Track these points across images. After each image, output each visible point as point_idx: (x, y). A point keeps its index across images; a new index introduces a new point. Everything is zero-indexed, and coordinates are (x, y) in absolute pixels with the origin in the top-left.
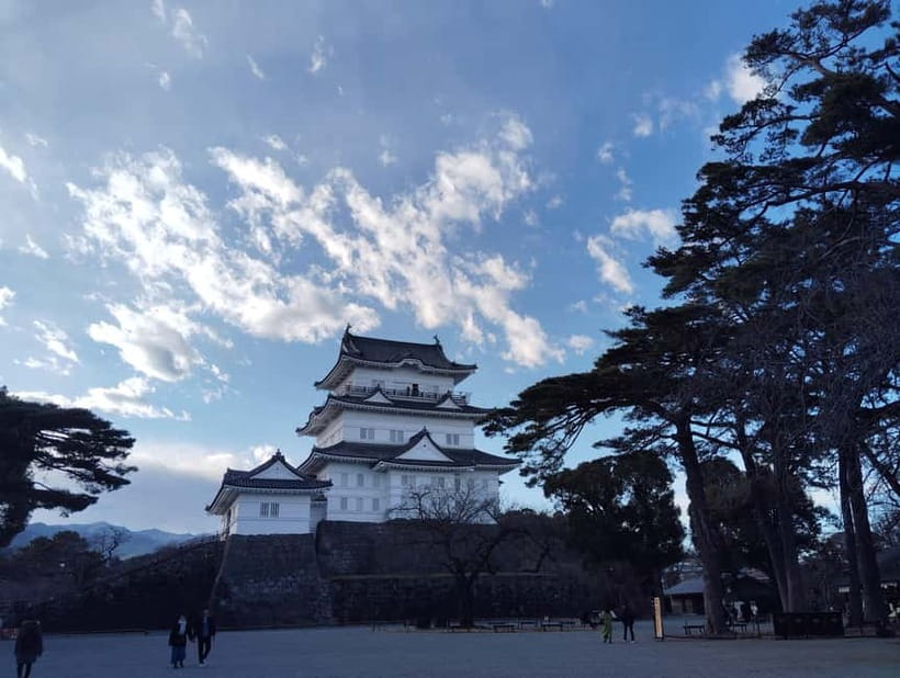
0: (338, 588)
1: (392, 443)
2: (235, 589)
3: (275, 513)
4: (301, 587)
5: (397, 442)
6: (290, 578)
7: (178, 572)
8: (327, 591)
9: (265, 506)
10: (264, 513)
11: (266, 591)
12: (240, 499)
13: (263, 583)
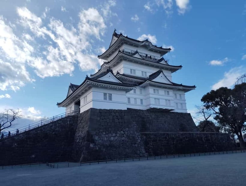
0: (145, 137)
1: (143, 77)
2: (96, 138)
3: (110, 99)
4: (128, 137)
5: (144, 76)
6: (122, 132)
7: (54, 131)
8: (140, 139)
9: (105, 94)
10: (105, 99)
11: (112, 138)
12: (93, 89)
13: (110, 135)
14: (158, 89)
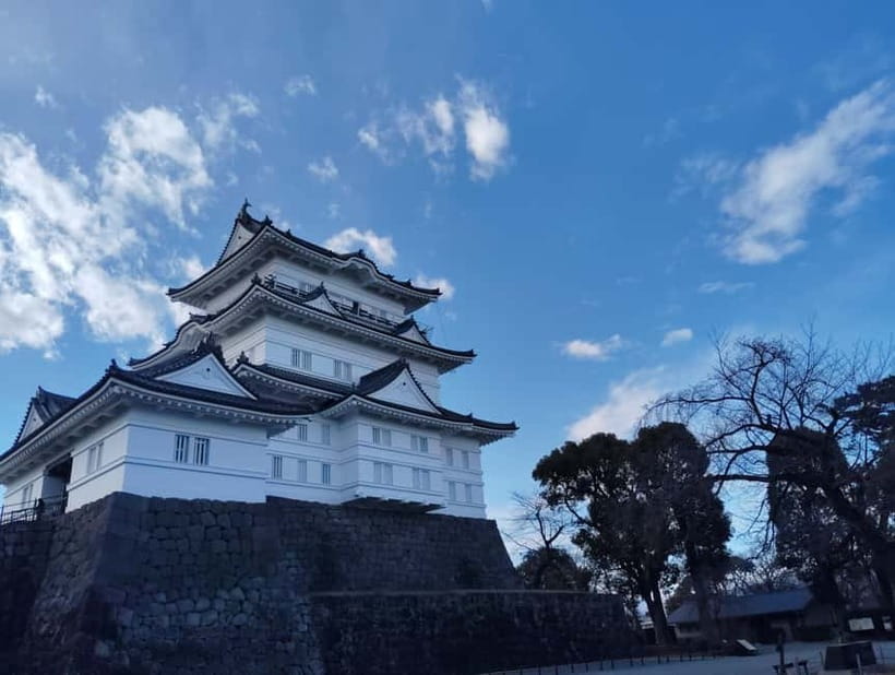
0: (326, 613)
2: (127, 617)
3: (203, 457)
4: (261, 612)
5: (342, 379)
6: (238, 593)
8: (307, 619)
9: (182, 440)
10: (180, 456)
11: (194, 619)
13: (187, 604)
14: (388, 427)
